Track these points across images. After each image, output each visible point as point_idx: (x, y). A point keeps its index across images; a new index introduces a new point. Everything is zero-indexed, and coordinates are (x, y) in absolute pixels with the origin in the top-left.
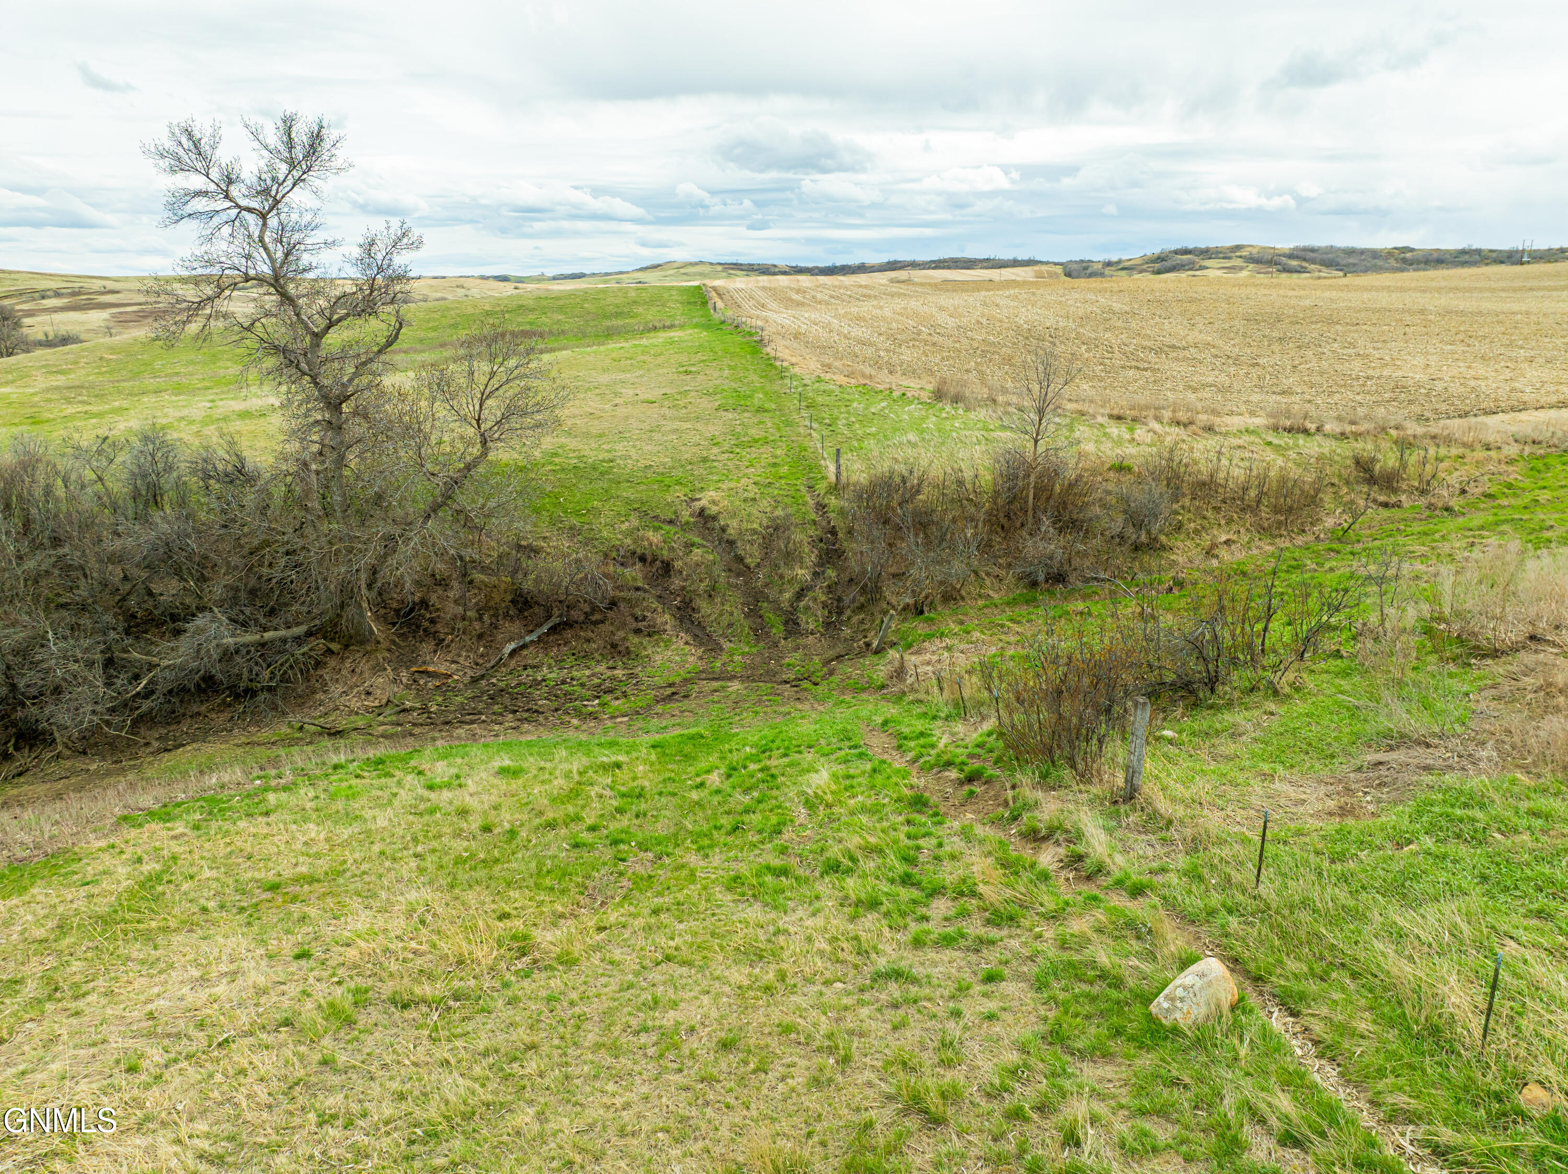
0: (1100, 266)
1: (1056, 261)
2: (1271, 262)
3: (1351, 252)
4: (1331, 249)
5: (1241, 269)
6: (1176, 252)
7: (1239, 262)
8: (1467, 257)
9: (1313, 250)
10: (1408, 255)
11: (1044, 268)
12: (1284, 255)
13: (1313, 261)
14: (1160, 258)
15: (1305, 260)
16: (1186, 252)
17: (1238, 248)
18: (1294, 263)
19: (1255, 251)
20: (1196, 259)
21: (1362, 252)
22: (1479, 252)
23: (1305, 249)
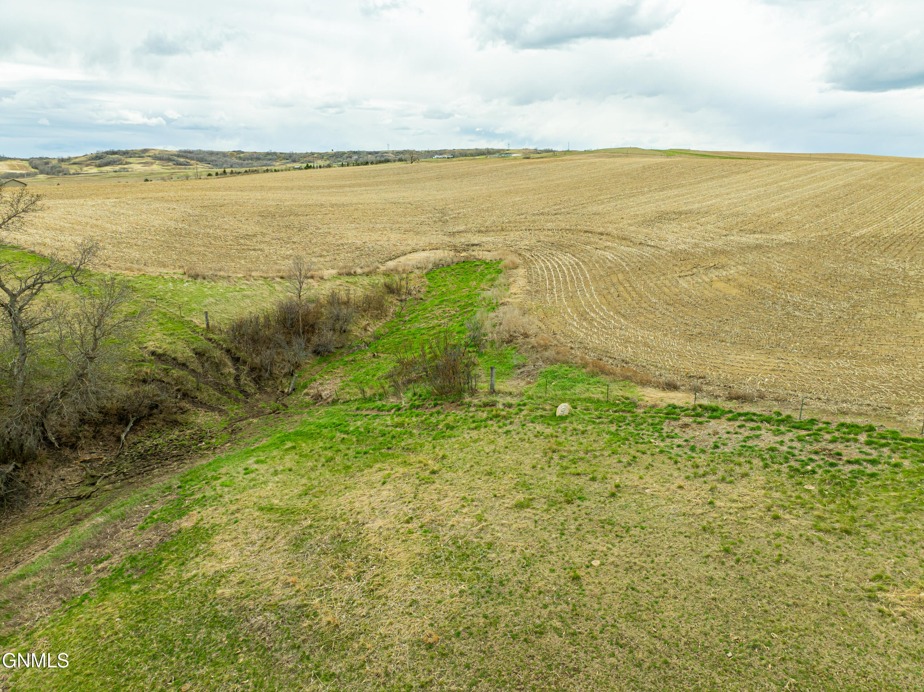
0: (56, 161)
1: (22, 158)
2: (169, 160)
3: (211, 153)
4: (200, 152)
5: (152, 164)
6: (107, 153)
7: (149, 160)
8: (270, 157)
9: (190, 152)
10: (242, 155)
11: (14, 163)
12: (175, 155)
13: (192, 159)
14: (98, 157)
15: (187, 158)
16: (114, 153)
17: (145, 151)
18: (182, 160)
19: (157, 153)
20: (122, 158)
21: (217, 153)
22: (275, 154)
23: (185, 152)
